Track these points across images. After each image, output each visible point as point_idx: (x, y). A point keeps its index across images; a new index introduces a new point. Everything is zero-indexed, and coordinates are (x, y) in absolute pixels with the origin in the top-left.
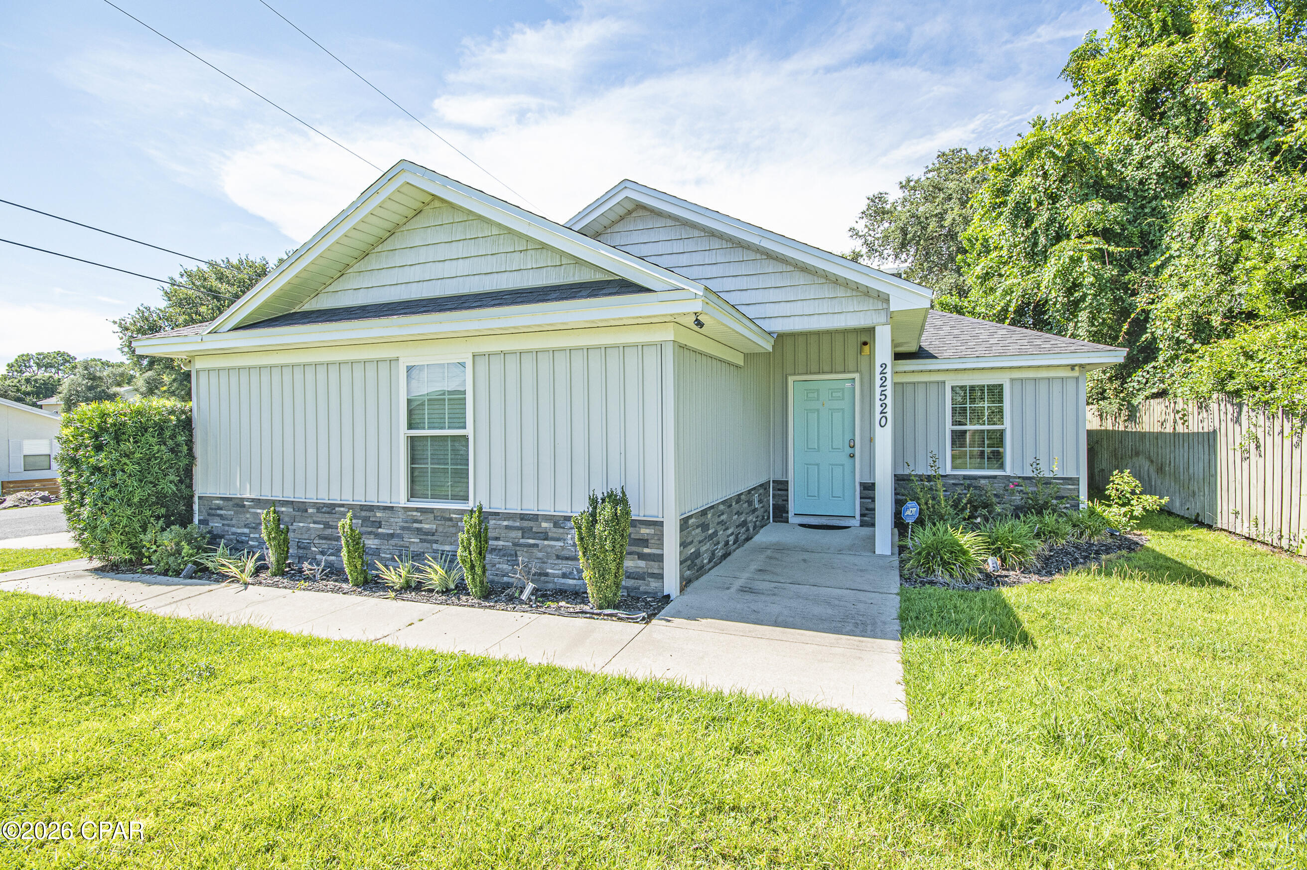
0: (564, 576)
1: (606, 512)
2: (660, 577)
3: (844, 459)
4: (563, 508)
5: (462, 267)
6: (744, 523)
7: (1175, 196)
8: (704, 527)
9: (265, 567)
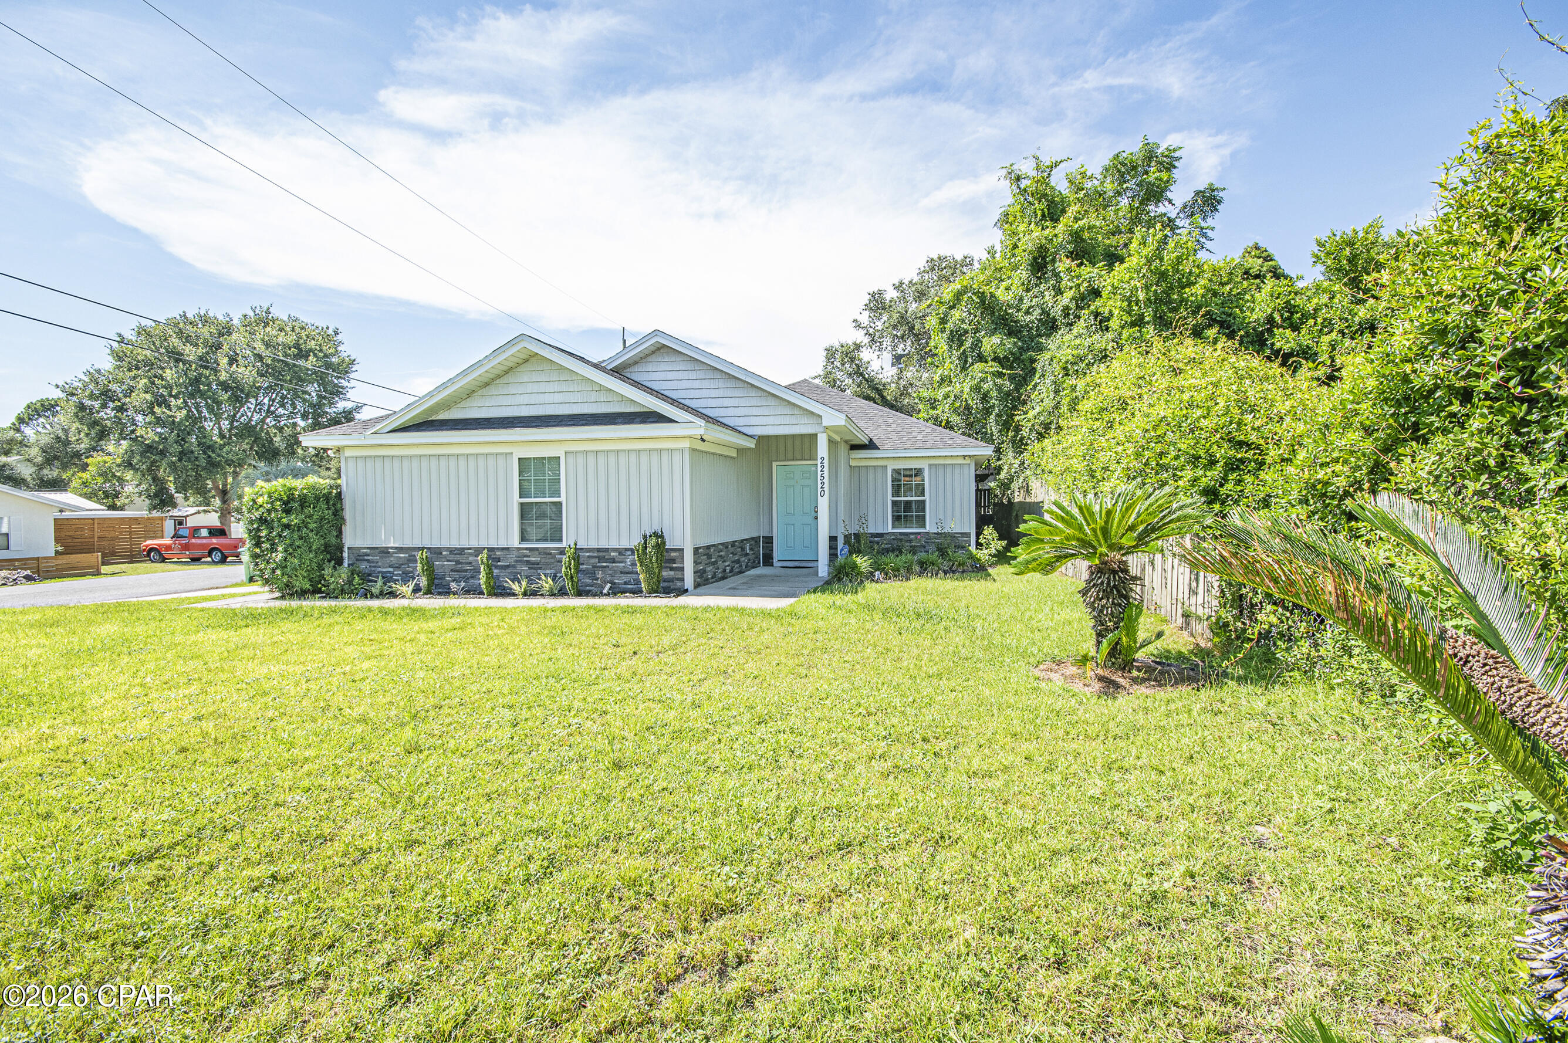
0: (625, 583)
1: (653, 541)
2: (682, 580)
3: (810, 520)
4: (625, 544)
5: (558, 398)
6: (738, 561)
7: (1049, 336)
8: (709, 557)
9: (420, 590)
